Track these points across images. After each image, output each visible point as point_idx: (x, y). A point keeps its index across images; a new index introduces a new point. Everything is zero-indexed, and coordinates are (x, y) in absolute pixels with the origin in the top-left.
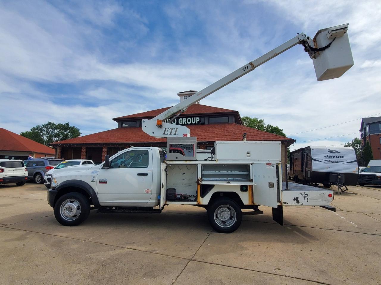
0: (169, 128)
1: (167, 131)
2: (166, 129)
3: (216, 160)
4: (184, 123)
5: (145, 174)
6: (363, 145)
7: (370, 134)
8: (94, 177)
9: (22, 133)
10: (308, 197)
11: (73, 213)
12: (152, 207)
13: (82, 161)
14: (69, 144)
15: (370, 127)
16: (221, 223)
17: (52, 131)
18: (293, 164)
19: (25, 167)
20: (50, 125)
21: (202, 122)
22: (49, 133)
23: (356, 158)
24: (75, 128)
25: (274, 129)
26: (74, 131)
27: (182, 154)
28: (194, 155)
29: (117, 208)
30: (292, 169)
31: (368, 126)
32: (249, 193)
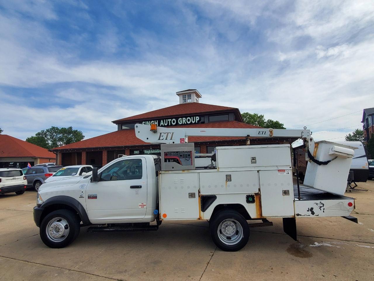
0: (164, 133)
1: (162, 136)
2: (161, 133)
3: (217, 168)
4: (183, 123)
5: (139, 186)
6: (366, 136)
7: (373, 124)
8: (82, 192)
9: (28, 138)
10: (324, 207)
11: (60, 234)
12: (149, 223)
13: (81, 167)
14: (69, 149)
15: (372, 118)
16: (225, 240)
17: (56, 135)
18: (297, 160)
19: (24, 175)
20: (54, 130)
21: (202, 121)
22: (53, 137)
23: (365, 153)
24: (78, 131)
25: (275, 124)
26: (78, 135)
27: (179, 163)
28: (192, 163)
29: (110, 226)
30: (296, 165)
31: (371, 116)
32: (256, 204)
